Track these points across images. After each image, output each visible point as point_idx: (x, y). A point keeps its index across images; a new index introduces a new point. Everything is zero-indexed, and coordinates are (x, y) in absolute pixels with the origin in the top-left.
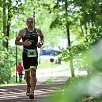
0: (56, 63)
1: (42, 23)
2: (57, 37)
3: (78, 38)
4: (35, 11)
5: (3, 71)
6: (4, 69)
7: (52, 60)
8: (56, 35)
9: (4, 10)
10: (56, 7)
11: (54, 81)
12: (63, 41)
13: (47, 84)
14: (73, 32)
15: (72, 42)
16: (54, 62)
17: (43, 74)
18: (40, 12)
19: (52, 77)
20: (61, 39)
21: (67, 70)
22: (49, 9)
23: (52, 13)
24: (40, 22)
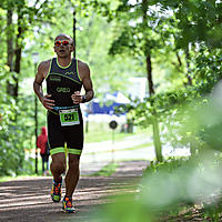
0: (123, 131)
1: (92, 44)
2: (125, 74)
3: (170, 77)
4: (77, 17)
5: (8, 149)
6: (8, 144)
7: (113, 125)
8: (122, 71)
9: (10, 15)
10: (123, 8)
11: (118, 170)
12: (139, 83)
13: (102, 176)
14: (159, 62)
15: (158, 85)
16: (119, 128)
17: (93, 153)
18: (87, 20)
19: (113, 162)
20: (132, 79)
21: (146, 145)
22: (107, 13)
23: (114, 23)
24: (87, 40)
